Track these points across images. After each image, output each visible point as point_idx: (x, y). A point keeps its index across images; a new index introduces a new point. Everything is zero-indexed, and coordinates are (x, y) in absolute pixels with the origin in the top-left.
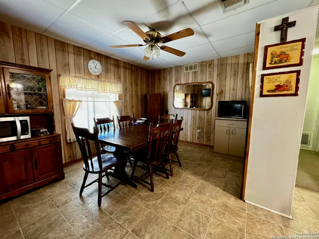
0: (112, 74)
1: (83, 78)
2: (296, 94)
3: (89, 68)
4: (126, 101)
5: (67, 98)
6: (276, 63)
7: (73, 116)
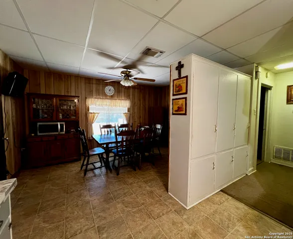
0: (123, 94)
1: (101, 98)
2: (185, 114)
3: (106, 91)
4: (134, 113)
5: (90, 111)
6: (177, 92)
7: (92, 123)
